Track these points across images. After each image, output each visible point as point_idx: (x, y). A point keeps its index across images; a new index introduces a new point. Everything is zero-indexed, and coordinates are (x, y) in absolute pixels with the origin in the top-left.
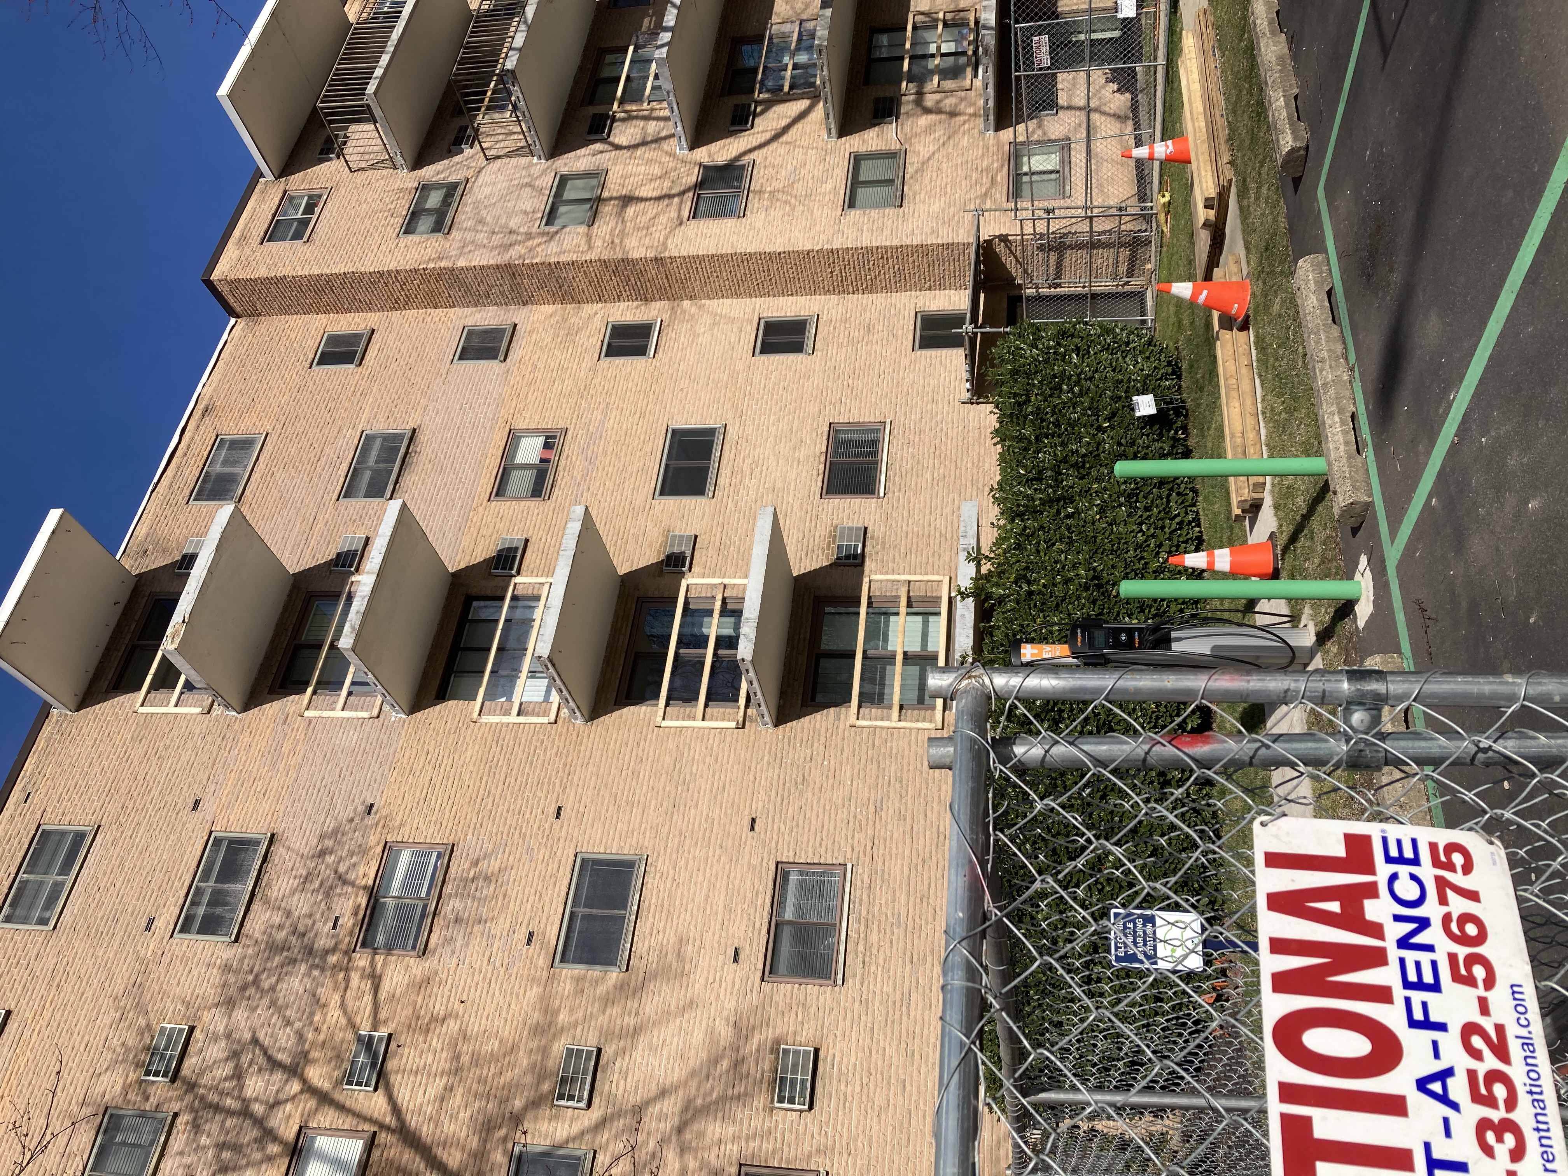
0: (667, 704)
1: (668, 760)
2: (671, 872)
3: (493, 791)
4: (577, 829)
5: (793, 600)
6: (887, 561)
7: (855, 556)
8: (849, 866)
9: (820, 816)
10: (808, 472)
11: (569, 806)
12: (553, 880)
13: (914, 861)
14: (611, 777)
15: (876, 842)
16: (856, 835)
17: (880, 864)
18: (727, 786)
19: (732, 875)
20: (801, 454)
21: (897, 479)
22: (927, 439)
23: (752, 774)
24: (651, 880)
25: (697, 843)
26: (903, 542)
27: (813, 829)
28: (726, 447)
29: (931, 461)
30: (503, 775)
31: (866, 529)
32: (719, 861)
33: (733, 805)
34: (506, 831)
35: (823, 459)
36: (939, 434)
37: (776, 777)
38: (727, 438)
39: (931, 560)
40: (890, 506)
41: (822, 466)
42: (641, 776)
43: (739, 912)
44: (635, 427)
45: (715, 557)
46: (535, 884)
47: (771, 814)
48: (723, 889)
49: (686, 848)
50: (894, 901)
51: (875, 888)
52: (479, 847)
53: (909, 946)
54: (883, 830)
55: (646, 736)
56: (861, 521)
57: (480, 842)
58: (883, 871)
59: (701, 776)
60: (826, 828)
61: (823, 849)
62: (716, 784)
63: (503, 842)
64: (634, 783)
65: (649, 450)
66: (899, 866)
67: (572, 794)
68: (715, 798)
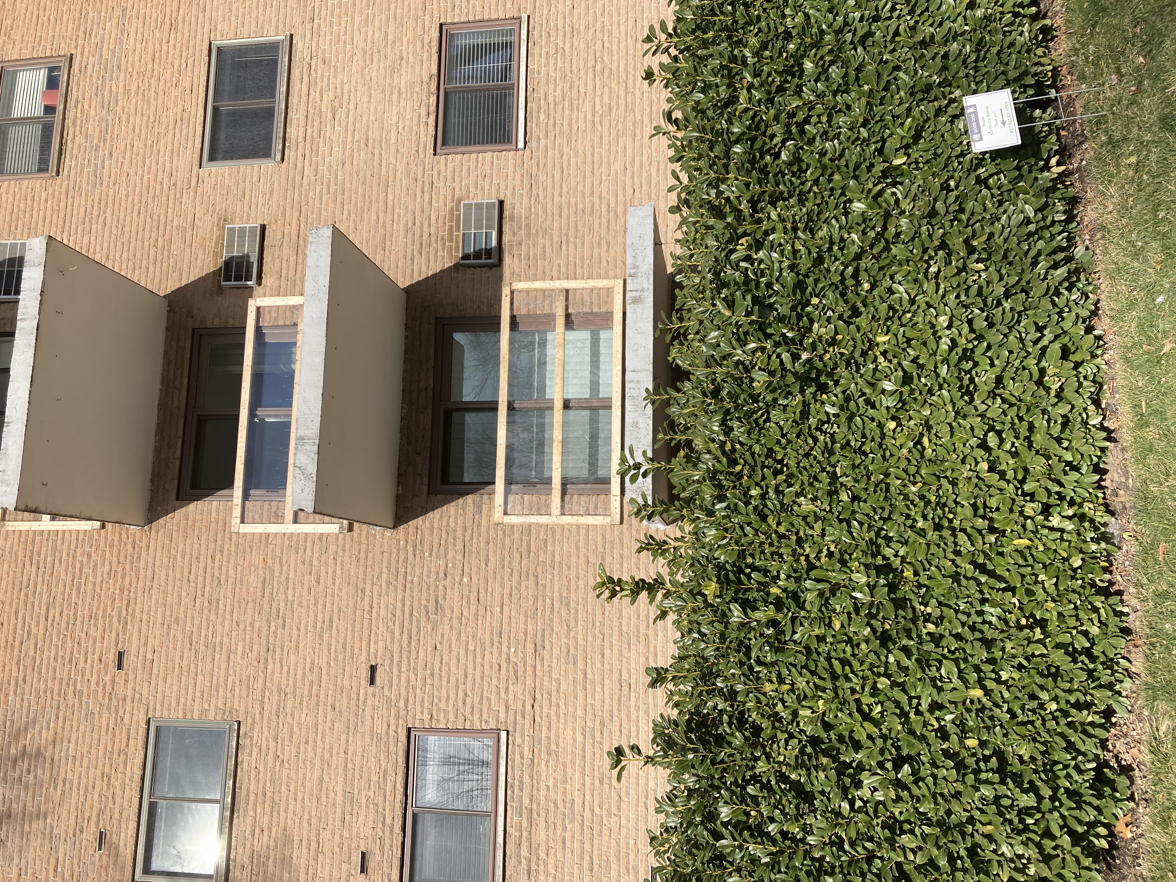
0: (246, 496)
1: (254, 581)
2: (272, 744)
3: (34, 631)
4: (146, 684)
5: (407, 327)
6: (535, 256)
7: (488, 253)
8: (504, 734)
9: (462, 661)
10: (414, 111)
11: (133, 649)
12: (122, 758)
13: (589, 724)
14: (182, 609)
15: (538, 696)
16: (511, 687)
17: (544, 729)
18: (335, 619)
19: (351, 749)
20: (402, 80)
21: (542, 116)
22: (583, 45)
23: (367, 600)
24: (246, 758)
25: (301, 704)
26: (556, 225)
27: (453, 679)
28: (296, 74)
29: (590, 83)
30: (44, 608)
31: (501, 203)
32: (331, 729)
33: (344, 648)
34: (56, 689)
35: (433, 88)
36: (599, 34)
37: (399, 605)
38: (296, 58)
39: (596, 251)
40: (534, 162)
41: (433, 99)
42: (221, 606)
43: (364, 801)
44: (165, 46)
45: (293, 259)
46: (100, 764)
47: (396, 659)
48: (340, 770)
49: (289, 711)
50: (565, 782)
51: (539, 764)
52: (25, 711)
53: (587, 846)
54: (546, 679)
55: (222, 546)
56: (494, 193)
57: (25, 704)
58: (549, 738)
59: (300, 605)
60: (470, 677)
61: (468, 709)
62: (320, 616)
63: (55, 704)
64: (213, 617)
65: (188, 85)
66: (569, 732)
67: (136, 634)
68: (321, 636)
